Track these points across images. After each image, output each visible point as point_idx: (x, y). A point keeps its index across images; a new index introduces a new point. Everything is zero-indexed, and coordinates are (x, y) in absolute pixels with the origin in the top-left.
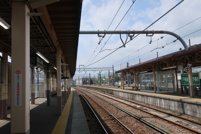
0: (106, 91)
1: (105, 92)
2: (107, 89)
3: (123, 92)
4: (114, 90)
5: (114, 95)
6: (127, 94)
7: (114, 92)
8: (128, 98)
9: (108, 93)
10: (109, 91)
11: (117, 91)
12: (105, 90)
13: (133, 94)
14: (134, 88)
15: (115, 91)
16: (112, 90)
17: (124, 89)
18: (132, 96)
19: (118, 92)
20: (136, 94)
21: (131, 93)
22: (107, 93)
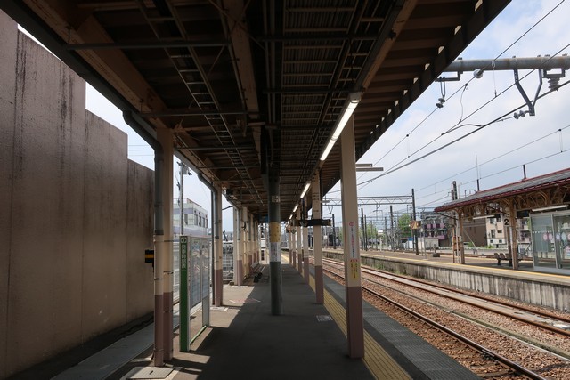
0: (396, 267)
1: (392, 270)
2: (400, 262)
3: (470, 273)
4: (430, 266)
5: (430, 280)
6: (485, 280)
7: (431, 271)
8: (491, 293)
9: (405, 273)
10: (407, 266)
11: (442, 269)
12: (393, 265)
13: (514, 282)
14: (502, 261)
15: (436, 268)
16: (423, 266)
17: (463, 263)
18: (510, 286)
19: (448, 272)
20: (529, 281)
21: (506, 278)
22: (401, 273)
